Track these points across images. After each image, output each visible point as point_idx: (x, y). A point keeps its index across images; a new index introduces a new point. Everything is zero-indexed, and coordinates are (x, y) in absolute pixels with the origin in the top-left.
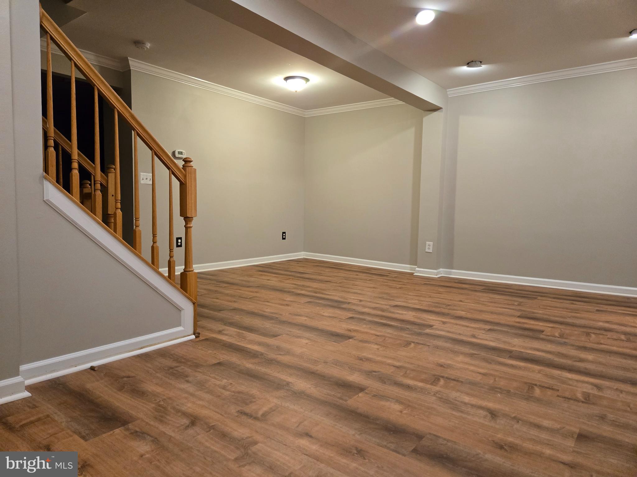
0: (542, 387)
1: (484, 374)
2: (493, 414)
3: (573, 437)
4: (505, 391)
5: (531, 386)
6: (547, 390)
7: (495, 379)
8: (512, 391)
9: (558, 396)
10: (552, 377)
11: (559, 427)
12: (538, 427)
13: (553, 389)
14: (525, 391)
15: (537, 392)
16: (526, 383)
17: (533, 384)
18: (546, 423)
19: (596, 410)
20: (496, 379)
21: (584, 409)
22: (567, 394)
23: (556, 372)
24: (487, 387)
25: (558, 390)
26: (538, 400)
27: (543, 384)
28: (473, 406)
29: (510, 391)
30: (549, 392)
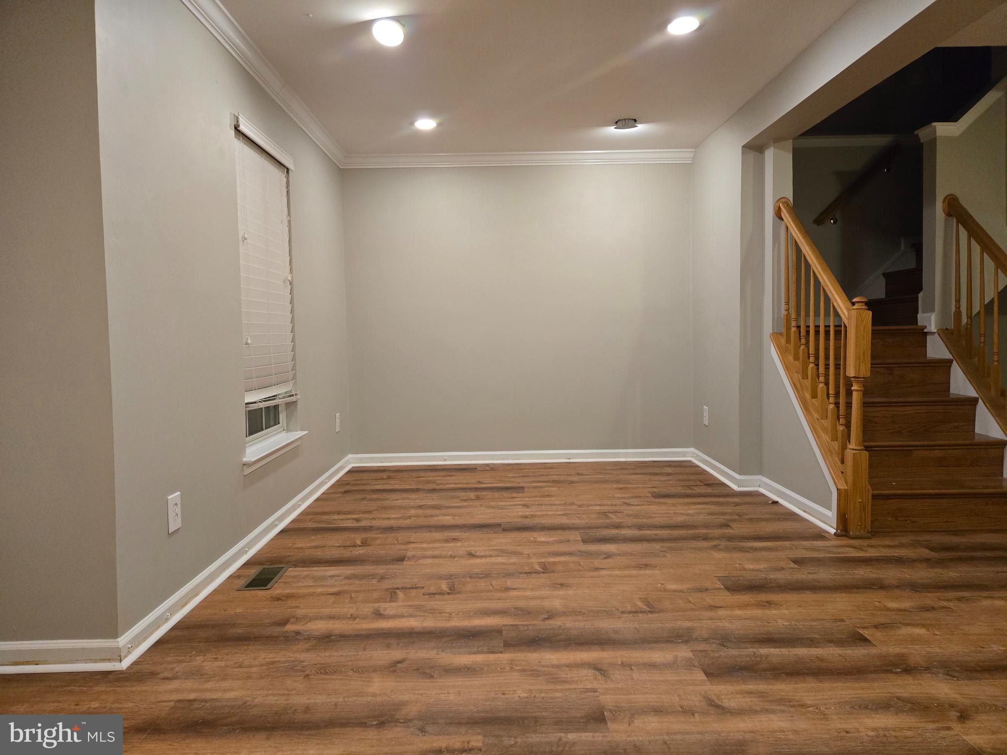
0: (442, 593)
1: (508, 589)
2: (471, 555)
3: (408, 558)
4: (474, 577)
5: (452, 591)
6: (435, 592)
7: (493, 587)
8: (468, 579)
9: (423, 588)
10: (432, 611)
11: (419, 561)
12: (434, 557)
13: (430, 594)
14: (456, 583)
15: (444, 586)
16: (459, 593)
17: (451, 594)
18: (430, 561)
19: (387, 584)
20: (491, 587)
21: (398, 582)
22: (413, 593)
23: (429, 623)
24: (493, 575)
25: (423, 594)
26: (440, 577)
27: (441, 597)
28: (491, 556)
29: (470, 579)
30: (432, 589)
